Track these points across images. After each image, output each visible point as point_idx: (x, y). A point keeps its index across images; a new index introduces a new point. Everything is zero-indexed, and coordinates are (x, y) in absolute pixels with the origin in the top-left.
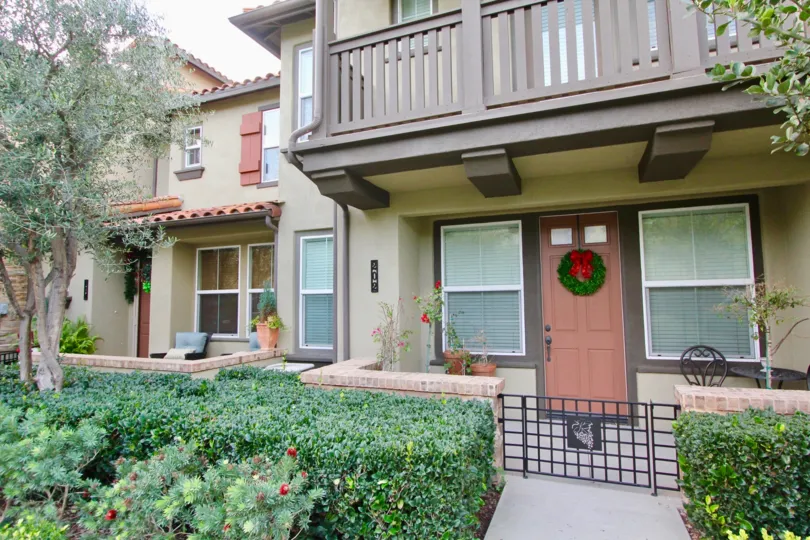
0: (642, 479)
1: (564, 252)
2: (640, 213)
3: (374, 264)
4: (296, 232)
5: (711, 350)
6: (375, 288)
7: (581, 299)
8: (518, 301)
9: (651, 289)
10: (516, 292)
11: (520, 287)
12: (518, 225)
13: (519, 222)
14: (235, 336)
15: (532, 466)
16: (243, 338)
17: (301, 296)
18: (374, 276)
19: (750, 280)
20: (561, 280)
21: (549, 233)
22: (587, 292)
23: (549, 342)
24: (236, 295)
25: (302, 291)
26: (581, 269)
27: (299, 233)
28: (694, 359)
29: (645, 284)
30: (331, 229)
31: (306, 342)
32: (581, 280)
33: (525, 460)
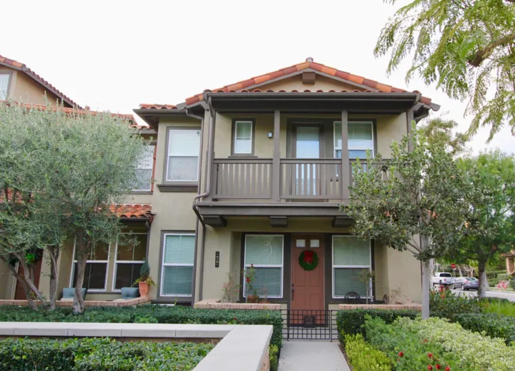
0: (328, 337)
1: (301, 251)
2: (333, 236)
3: (218, 253)
4: (162, 231)
5: (355, 293)
6: (217, 265)
7: (308, 272)
8: (280, 272)
9: (336, 269)
10: (280, 268)
11: (282, 266)
12: (282, 237)
13: (283, 236)
14: (102, 290)
15: (291, 336)
16: (109, 291)
17: (163, 267)
18: (217, 259)
19: (370, 266)
20: (300, 263)
21: (295, 242)
22: (311, 269)
23: (293, 292)
24: (106, 264)
25: (163, 264)
26: (308, 259)
27: (163, 231)
28: (350, 298)
29: (333, 266)
30: (193, 231)
31: (165, 292)
32: (308, 263)
33: (288, 334)
